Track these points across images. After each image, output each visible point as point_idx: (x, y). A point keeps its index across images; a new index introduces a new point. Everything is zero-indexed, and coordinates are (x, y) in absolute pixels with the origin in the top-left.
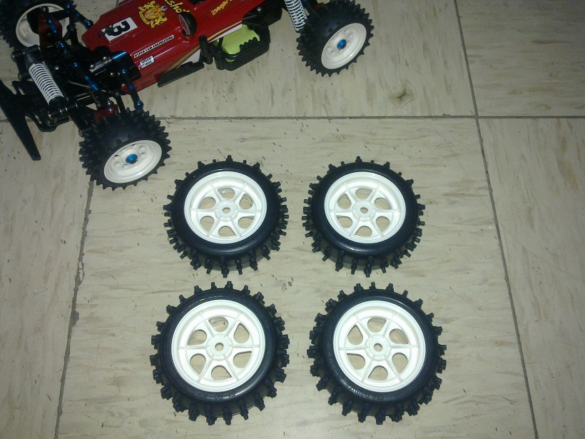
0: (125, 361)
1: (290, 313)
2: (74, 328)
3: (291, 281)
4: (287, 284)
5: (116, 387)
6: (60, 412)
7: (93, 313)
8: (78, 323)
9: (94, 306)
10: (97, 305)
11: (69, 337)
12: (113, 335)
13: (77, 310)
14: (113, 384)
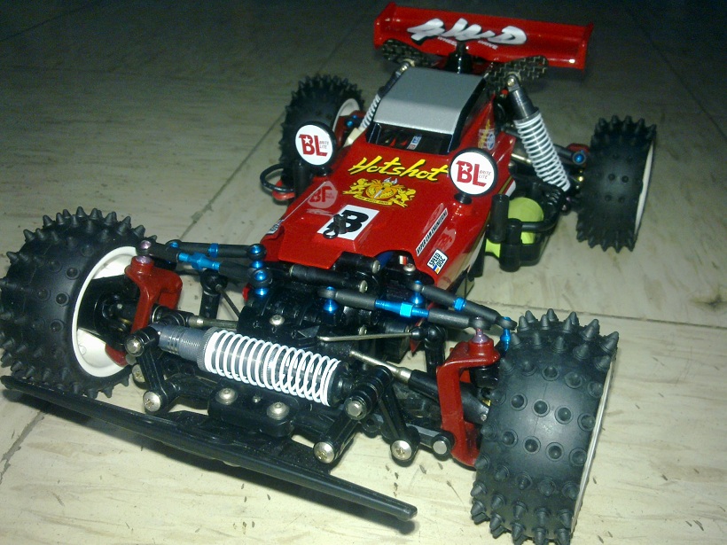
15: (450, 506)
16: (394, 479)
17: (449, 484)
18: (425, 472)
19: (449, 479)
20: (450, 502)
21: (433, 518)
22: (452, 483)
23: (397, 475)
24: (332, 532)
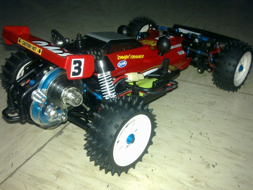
0: (72, 165)
1: (207, 183)
2: (55, 138)
3: (215, 164)
4: (211, 166)
5: (55, 177)
6: (11, 175)
7: (71, 135)
8: (59, 136)
9: (75, 132)
10: (76, 132)
11: (49, 141)
12: (75, 149)
13: (64, 131)
14: (55, 174)
15: (207, 145)
16: (191, 135)
17: (208, 139)
18: (201, 135)
19: (208, 138)
20: (208, 144)
21: (201, 147)
22: (209, 139)
23: (192, 134)
24: (169, 144)
